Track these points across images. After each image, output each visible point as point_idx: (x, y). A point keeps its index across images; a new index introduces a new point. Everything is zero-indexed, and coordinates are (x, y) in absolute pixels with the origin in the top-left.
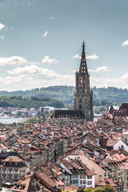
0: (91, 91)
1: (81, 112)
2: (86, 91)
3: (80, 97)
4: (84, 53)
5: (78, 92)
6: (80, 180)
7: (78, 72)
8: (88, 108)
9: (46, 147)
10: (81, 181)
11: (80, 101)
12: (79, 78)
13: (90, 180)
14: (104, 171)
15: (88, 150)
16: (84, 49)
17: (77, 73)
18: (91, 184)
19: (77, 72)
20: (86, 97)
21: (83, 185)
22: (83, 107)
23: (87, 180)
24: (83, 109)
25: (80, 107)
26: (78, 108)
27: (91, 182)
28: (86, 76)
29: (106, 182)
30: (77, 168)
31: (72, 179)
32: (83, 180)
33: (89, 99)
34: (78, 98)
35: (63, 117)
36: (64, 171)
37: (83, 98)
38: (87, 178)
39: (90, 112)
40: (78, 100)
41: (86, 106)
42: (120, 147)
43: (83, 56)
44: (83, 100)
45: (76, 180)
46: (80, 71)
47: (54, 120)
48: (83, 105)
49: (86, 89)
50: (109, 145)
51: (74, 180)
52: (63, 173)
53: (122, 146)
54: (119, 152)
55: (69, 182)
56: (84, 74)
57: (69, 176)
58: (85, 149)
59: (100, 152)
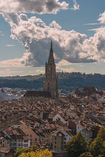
0: (57, 76)
1: (49, 93)
2: (52, 77)
4: (51, 49)
5: (47, 77)
6: (18, 143)
9: (3, 118)
11: (49, 84)
12: (48, 67)
14: (39, 137)
15: (31, 121)
16: (52, 46)
18: (27, 146)
19: (46, 63)
23: (24, 143)
24: (50, 90)
25: (48, 88)
26: (46, 89)
27: (27, 144)
28: (53, 65)
29: (37, 145)
30: (16, 134)
31: (11, 142)
32: (20, 143)
33: (55, 83)
35: (33, 96)
36: (5, 136)
37: (50, 82)
39: (55, 93)
40: (47, 83)
41: (53, 88)
42: (57, 119)
43: (51, 51)
45: (15, 143)
46: (49, 62)
47: (26, 98)
48: (50, 87)
49: (53, 75)
50: (50, 118)
51: (13, 143)
52: (4, 138)
53: (59, 118)
54: (56, 123)
55: (9, 144)
56: (51, 64)
57: (9, 140)
58: (28, 120)
59: (41, 123)
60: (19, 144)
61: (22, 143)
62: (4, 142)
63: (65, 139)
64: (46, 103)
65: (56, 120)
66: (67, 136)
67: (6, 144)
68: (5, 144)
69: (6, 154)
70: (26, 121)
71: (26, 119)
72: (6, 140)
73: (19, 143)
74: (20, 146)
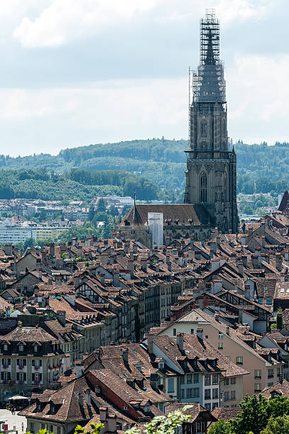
3: (203, 169)
6: (205, 388)
9: (115, 303)
12: (199, 119)
13: (230, 388)
15: (224, 309)
18: (234, 398)
21: (212, 401)
22: (209, 197)
23: (223, 388)
24: (208, 202)
25: (203, 195)
26: (196, 199)
27: (233, 393)
29: (272, 393)
30: (197, 358)
31: (182, 387)
32: (212, 387)
33: (225, 175)
34: (198, 171)
36: (161, 364)
37: (209, 172)
38: (222, 384)
40: (196, 177)
45: (195, 389)
47: (134, 232)
48: (210, 191)
50: (280, 297)
52: (159, 370)
55: (175, 394)
57: (176, 379)
58: (216, 308)
59: (257, 314)
60: (206, 390)
61: (217, 387)
64: (221, 245)
72: (164, 379)
73: (208, 387)
74: (209, 398)
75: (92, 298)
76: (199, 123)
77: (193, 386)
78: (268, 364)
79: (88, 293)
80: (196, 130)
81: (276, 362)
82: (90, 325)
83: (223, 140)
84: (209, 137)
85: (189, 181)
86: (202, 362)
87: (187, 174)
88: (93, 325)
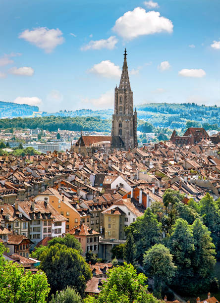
0: (134, 111)
1: (120, 139)
2: (127, 112)
3: (120, 119)
4: (125, 63)
5: (117, 113)
6: (43, 227)
7: (118, 88)
8: (130, 133)
9: (27, 184)
10: (45, 229)
11: (120, 125)
13: (58, 227)
15: (70, 189)
16: (125, 58)
17: (116, 89)
18: (60, 232)
20: (127, 120)
21: (47, 234)
22: (123, 133)
23: (54, 227)
24: (123, 135)
25: (120, 132)
26: (116, 134)
27: (60, 229)
28: (127, 92)
29: (75, 230)
30: (40, 212)
31: (31, 226)
32: (47, 227)
33: (131, 123)
34: (118, 120)
36: (20, 215)
37: (123, 121)
38: (53, 225)
39: (132, 139)
40: (117, 123)
41: (127, 131)
42: (117, 186)
43: (125, 68)
44: (123, 123)
45: (38, 227)
46: (121, 86)
47: (80, 149)
48: (123, 130)
49: (128, 109)
50: (106, 183)
51: (34, 228)
52: (19, 218)
53: (121, 184)
54: (115, 192)
55: (27, 230)
56: (125, 90)
57: (27, 222)
58: (65, 188)
59: (88, 191)
60: (44, 228)
61: (50, 227)
62: (17, 225)
63: (126, 220)
65: (115, 188)
66: (129, 213)
67: (21, 228)
68: (19, 230)
69: (16, 247)
70: (61, 188)
71: (62, 185)
72: (21, 222)
74: (46, 232)
75: (16, 182)
76: (119, 97)
77: (37, 226)
78: (81, 216)
79: (14, 179)
80: (117, 100)
81: (85, 215)
82: (8, 195)
83: (131, 105)
84: (123, 104)
85: (113, 125)
86: (42, 215)
87: (113, 122)
88: (10, 195)
